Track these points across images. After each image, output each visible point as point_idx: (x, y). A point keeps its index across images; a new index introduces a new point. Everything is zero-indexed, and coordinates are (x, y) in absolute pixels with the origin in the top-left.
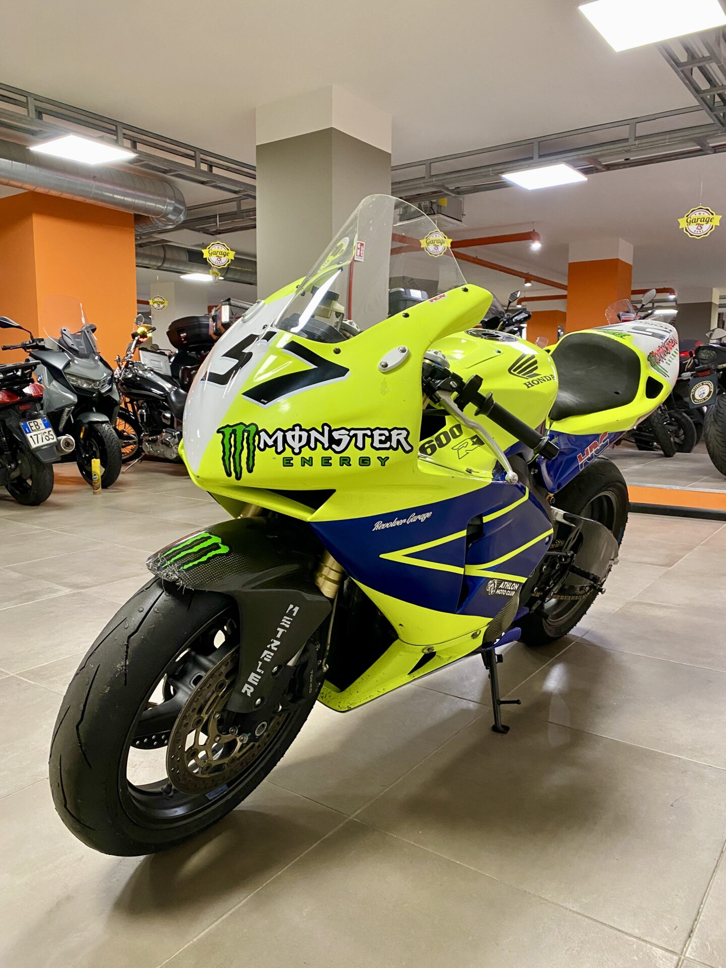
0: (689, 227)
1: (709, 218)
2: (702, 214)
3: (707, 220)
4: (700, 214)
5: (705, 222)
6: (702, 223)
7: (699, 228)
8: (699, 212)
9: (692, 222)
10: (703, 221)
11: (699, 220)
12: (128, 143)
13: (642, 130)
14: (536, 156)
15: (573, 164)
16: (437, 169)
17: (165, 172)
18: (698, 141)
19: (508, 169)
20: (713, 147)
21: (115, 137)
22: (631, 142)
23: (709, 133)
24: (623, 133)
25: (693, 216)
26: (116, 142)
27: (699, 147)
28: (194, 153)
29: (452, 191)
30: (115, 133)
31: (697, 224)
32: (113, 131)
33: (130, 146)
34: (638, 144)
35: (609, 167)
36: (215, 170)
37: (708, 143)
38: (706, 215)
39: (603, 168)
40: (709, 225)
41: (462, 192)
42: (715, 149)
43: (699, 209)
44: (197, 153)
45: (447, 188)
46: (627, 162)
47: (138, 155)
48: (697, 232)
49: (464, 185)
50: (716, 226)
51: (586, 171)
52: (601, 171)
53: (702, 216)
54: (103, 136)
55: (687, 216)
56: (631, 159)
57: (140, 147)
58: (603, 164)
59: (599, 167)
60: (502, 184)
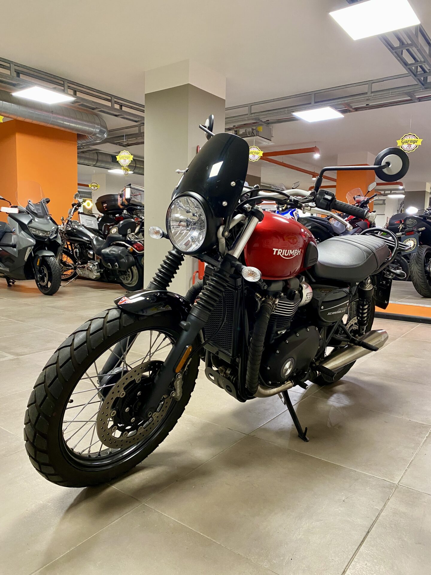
0: (403, 145)
1: (415, 141)
2: (411, 138)
3: (414, 142)
4: (410, 138)
5: (413, 143)
6: (411, 143)
7: (409, 146)
8: (409, 137)
9: (405, 143)
10: (412, 142)
11: (409, 141)
12: (71, 92)
13: (375, 87)
14: (313, 102)
15: (335, 107)
16: (255, 109)
17: (93, 109)
18: (409, 94)
19: (297, 110)
20: (418, 98)
21: (63, 88)
22: (369, 94)
23: (415, 90)
24: (365, 89)
25: (406, 139)
26: (64, 91)
27: (410, 98)
28: (110, 98)
29: (264, 122)
30: (63, 85)
31: (408, 144)
32: (62, 84)
33: (72, 94)
34: (373, 96)
35: (357, 109)
36: (124, 109)
37: (415, 96)
38: (413, 139)
39: (354, 109)
40: (415, 144)
41: (270, 123)
42: (420, 100)
43: (409, 135)
44: (113, 98)
45: (261, 120)
46: (368, 106)
47: (76, 99)
48: (408, 148)
49: (271, 118)
50: (419, 145)
51: (343, 112)
52: (352, 112)
53: (411, 139)
54: (56, 87)
55: (402, 139)
56: (370, 104)
57: (78, 94)
58: (353, 107)
59: (351, 109)
60: (294, 118)
